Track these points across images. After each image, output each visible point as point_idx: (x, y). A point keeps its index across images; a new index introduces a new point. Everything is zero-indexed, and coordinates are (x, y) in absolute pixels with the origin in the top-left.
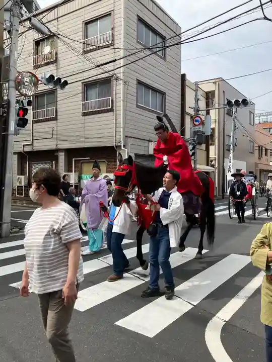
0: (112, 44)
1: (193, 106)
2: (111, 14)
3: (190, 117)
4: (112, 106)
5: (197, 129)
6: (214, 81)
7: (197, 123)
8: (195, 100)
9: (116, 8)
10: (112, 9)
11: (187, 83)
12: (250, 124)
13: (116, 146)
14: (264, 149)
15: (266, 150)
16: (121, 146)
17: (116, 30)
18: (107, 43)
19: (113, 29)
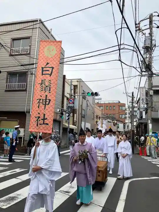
0: (29, 54)
1: (69, 93)
2: (30, 38)
3: (66, 98)
4: (26, 89)
5: (71, 105)
6: (77, 80)
7: (71, 102)
8: (70, 90)
9: (33, 36)
10: (31, 36)
11: (66, 80)
12: (93, 104)
13: (26, 112)
14: (98, 117)
15: (99, 118)
16: (30, 112)
17: (32, 47)
18: (26, 53)
19: (30, 46)
